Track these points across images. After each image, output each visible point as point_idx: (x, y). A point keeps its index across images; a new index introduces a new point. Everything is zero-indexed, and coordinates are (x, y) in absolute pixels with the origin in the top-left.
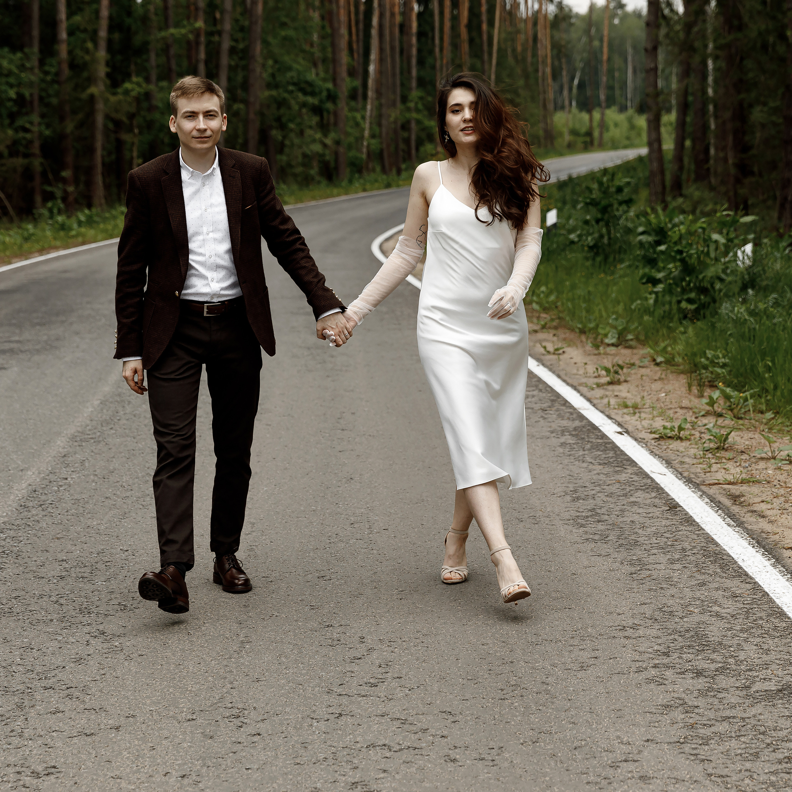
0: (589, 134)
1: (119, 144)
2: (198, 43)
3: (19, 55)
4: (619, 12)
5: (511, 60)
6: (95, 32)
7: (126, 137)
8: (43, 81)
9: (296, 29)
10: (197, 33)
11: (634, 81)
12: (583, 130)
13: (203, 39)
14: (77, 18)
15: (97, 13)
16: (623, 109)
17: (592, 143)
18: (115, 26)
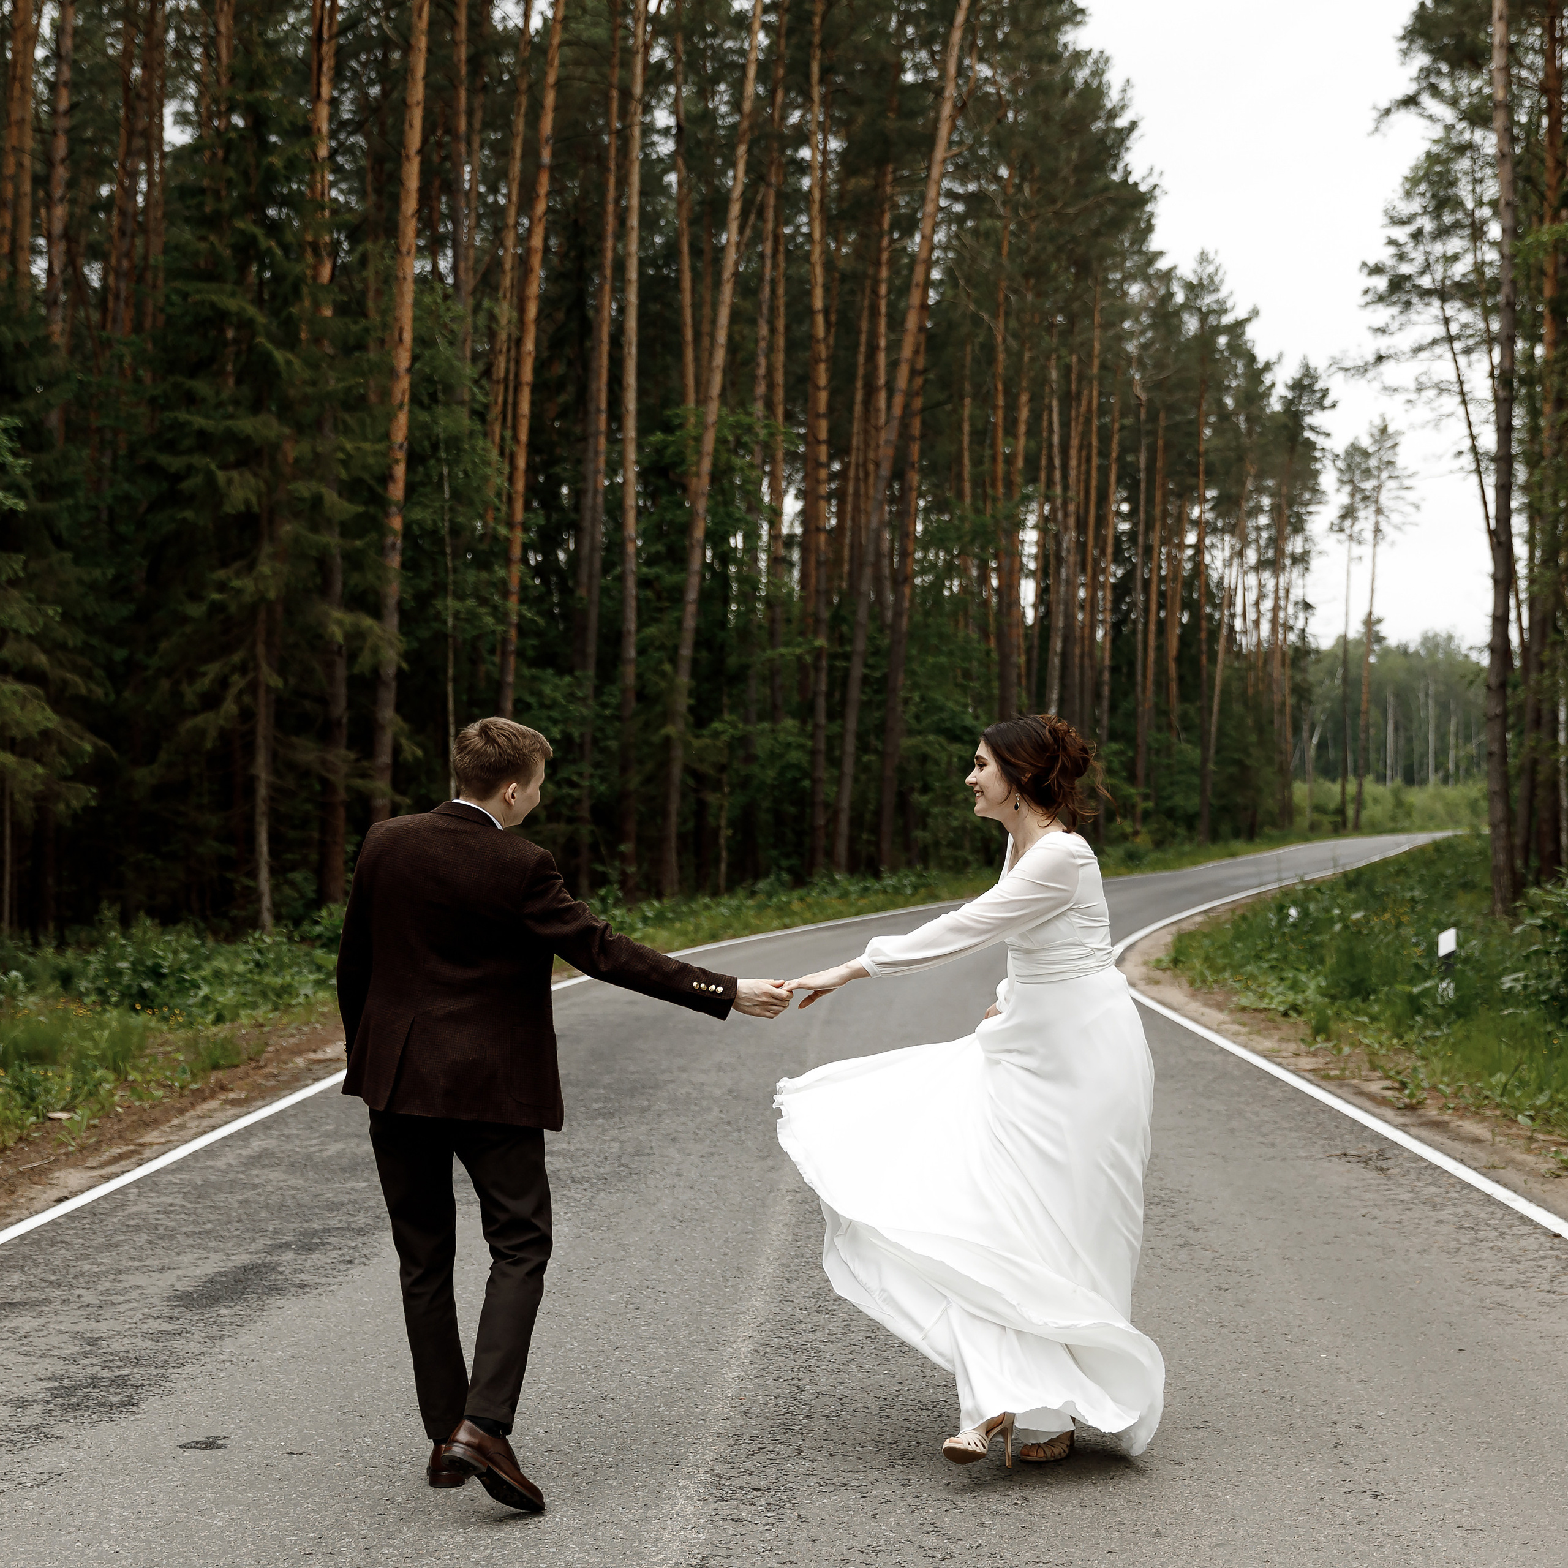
0: (1341, 811)
1: (701, 808)
2: (817, 669)
3: (568, 679)
4: (1376, 647)
5: (1237, 708)
6: (676, 648)
7: (712, 798)
8: (599, 716)
9: (951, 653)
10: (818, 653)
11: (1396, 742)
12: (1332, 806)
13: (824, 663)
14: (651, 631)
15: (679, 622)
16: (1381, 779)
17: (1344, 824)
18: (702, 641)
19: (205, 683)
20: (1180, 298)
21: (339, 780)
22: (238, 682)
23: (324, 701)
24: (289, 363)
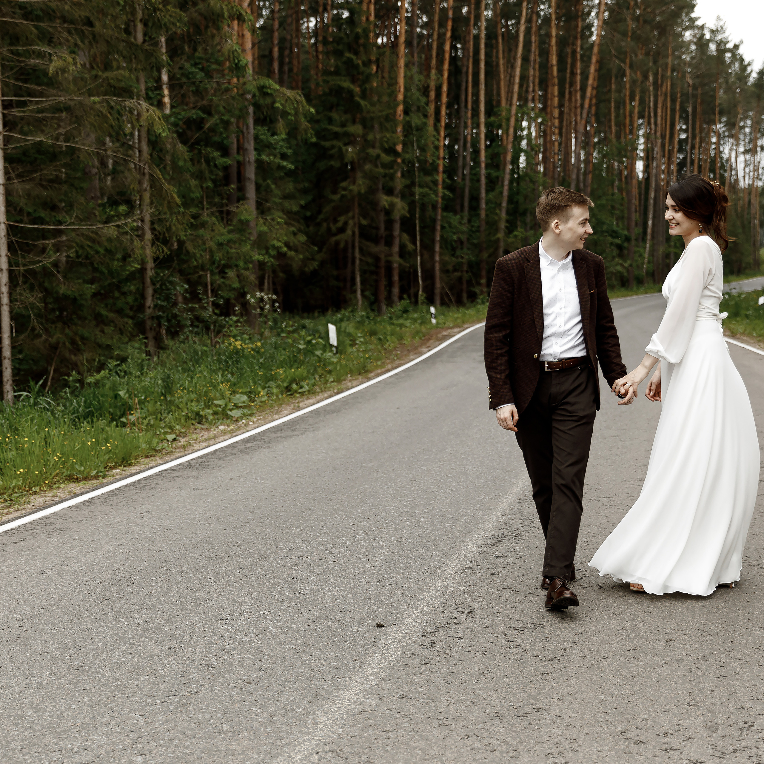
18: (510, 200)
19: (340, 224)
20: (708, 36)
21: (382, 256)
22: (351, 222)
23: (377, 228)
24: (366, 105)
